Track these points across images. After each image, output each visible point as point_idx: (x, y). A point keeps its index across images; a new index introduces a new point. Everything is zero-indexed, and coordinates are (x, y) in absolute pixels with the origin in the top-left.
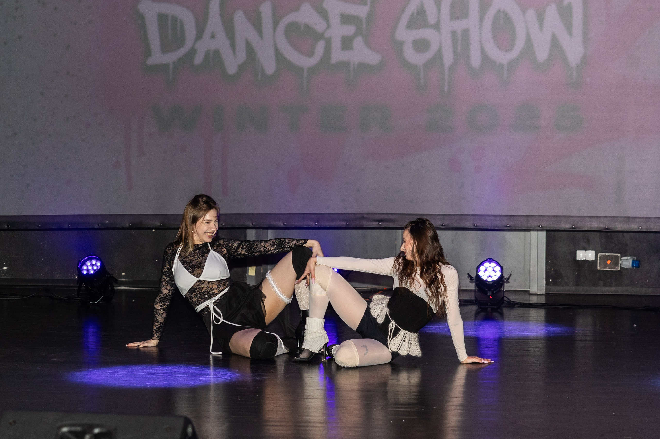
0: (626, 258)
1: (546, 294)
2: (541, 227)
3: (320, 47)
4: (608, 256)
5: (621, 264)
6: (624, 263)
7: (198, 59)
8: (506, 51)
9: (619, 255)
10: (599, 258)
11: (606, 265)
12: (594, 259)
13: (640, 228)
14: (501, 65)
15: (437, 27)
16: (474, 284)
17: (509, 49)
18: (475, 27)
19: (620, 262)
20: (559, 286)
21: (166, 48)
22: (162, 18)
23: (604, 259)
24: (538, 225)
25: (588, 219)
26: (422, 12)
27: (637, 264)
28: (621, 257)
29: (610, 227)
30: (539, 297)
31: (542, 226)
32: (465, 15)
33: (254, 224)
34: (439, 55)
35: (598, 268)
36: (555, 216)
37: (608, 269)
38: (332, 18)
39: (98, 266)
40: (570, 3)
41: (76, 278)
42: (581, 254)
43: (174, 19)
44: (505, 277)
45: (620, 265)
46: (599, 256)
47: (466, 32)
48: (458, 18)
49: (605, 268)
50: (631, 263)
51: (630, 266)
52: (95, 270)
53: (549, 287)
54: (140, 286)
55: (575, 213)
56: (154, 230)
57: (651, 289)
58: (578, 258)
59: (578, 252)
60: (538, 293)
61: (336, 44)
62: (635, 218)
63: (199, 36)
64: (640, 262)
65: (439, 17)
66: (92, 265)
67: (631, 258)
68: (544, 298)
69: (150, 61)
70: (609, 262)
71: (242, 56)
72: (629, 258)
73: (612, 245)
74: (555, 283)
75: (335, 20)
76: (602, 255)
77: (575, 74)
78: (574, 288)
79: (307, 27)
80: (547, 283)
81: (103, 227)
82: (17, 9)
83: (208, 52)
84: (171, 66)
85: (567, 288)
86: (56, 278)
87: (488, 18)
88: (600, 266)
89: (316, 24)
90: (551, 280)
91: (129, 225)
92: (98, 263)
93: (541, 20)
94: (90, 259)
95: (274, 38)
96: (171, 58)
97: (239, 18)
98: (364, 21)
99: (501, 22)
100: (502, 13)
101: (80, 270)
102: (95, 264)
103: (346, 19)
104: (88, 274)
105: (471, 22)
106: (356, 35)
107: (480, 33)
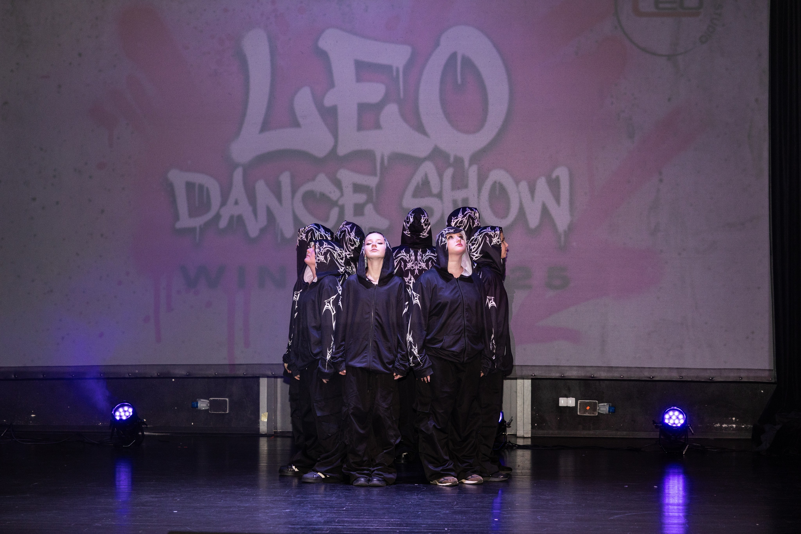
0: (603, 404)
1: (532, 436)
2: (534, 376)
3: (334, 213)
4: (587, 402)
5: (598, 410)
6: (601, 409)
7: (223, 224)
8: (502, 218)
9: (597, 401)
10: (579, 405)
11: (586, 411)
12: (574, 405)
13: (622, 376)
15: (439, 196)
17: (504, 216)
18: (474, 196)
19: (598, 408)
20: (543, 430)
21: (193, 213)
22: (190, 186)
23: (584, 405)
24: (531, 374)
25: (575, 368)
26: (426, 182)
27: (613, 410)
28: (598, 404)
29: (595, 375)
30: (525, 440)
31: (535, 374)
32: (466, 186)
33: (273, 373)
35: (578, 413)
36: (546, 366)
37: (587, 414)
38: (345, 187)
40: (558, 176)
41: (100, 425)
42: (562, 401)
43: (201, 187)
44: (507, 422)
46: (579, 403)
48: (459, 188)
49: (584, 413)
50: (608, 409)
51: (607, 412)
52: (127, 416)
53: (534, 431)
54: (160, 432)
55: (563, 363)
56: (173, 380)
57: (625, 433)
58: (560, 405)
59: (560, 399)
60: (525, 436)
61: (349, 211)
62: (618, 367)
63: (223, 203)
64: (615, 408)
65: (441, 188)
66: (125, 411)
67: (607, 404)
68: (530, 440)
69: (178, 225)
70: (588, 408)
71: (263, 220)
72: (605, 404)
74: (540, 428)
75: (348, 190)
76: (583, 401)
77: (563, 239)
78: (556, 432)
79: (323, 195)
80: (533, 427)
81: (133, 377)
82: (54, 176)
83: (232, 217)
85: (551, 432)
87: (486, 189)
88: (579, 413)
89: (330, 192)
90: (536, 425)
91: (157, 374)
92: (131, 410)
93: (532, 191)
94: (122, 406)
95: (292, 204)
96: (198, 222)
97: (261, 187)
98: (374, 190)
99: (497, 192)
100: (497, 185)
101: (114, 416)
102: (128, 411)
103: (358, 188)
104: (121, 419)
105: (470, 192)
106: (366, 203)
107: (479, 202)
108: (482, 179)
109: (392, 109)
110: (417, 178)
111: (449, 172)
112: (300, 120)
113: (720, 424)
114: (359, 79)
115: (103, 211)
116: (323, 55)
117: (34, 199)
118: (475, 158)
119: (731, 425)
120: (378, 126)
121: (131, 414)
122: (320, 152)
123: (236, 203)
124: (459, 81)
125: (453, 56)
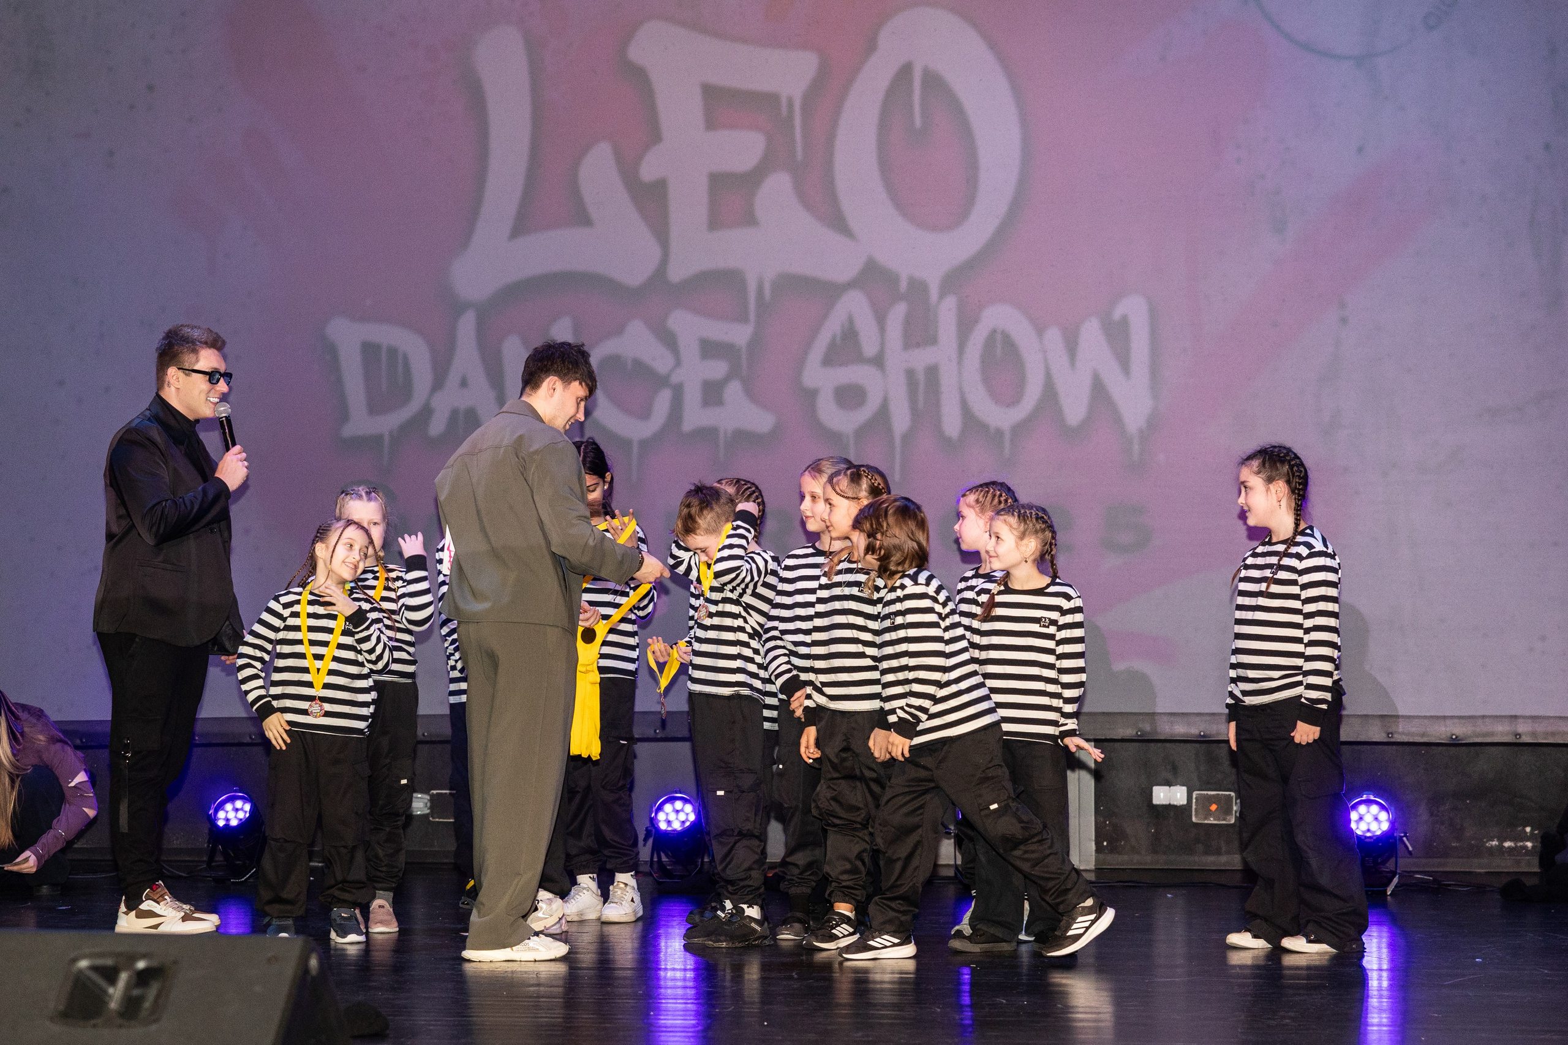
1: (1096, 869)
3: (663, 401)
4: (1213, 795)
7: (437, 426)
8: (1008, 406)
9: (1233, 794)
10: (1194, 801)
12: (1185, 802)
14: (999, 433)
15: (878, 361)
16: (953, 840)
17: (1014, 401)
18: (950, 360)
20: (1119, 853)
21: (375, 407)
22: (370, 350)
23: (1205, 802)
26: (850, 334)
29: (1208, 733)
32: (933, 340)
34: (883, 414)
35: (1194, 819)
37: (1212, 821)
38: (685, 346)
39: (246, 812)
40: (1126, 316)
42: (1161, 793)
43: (393, 352)
45: (1234, 812)
46: (1194, 796)
47: (932, 371)
48: (918, 345)
49: (1206, 818)
52: (241, 820)
53: (1101, 856)
58: (1156, 801)
59: (1156, 789)
61: (692, 396)
63: (438, 384)
65: (882, 344)
66: (237, 810)
69: (349, 431)
70: (1214, 807)
73: (1219, 776)
74: (1113, 849)
75: (690, 351)
76: (1201, 794)
77: (1136, 447)
78: (1148, 858)
79: (638, 364)
80: (1099, 849)
83: (455, 413)
84: (387, 439)
85: (1136, 858)
86: (175, 846)
87: (975, 345)
88: (1196, 817)
89: (655, 358)
90: (1105, 844)
92: (247, 806)
93: (1072, 347)
94: (232, 799)
96: (388, 423)
98: (744, 351)
99: (999, 351)
100: (999, 337)
101: (213, 820)
102: (241, 809)
103: (709, 349)
104: (228, 825)
105: (943, 353)
106: (727, 379)
107: (960, 373)
108: (966, 324)
109: (780, 184)
110: (832, 327)
111: (899, 310)
112: (593, 212)
113: (1498, 841)
114: (711, 124)
116: (639, 77)
118: (953, 281)
119: (1521, 844)
120: (749, 219)
121: (248, 815)
122: (635, 275)
123: (464, 383)
124: (918, 122)
125: (906, 70)
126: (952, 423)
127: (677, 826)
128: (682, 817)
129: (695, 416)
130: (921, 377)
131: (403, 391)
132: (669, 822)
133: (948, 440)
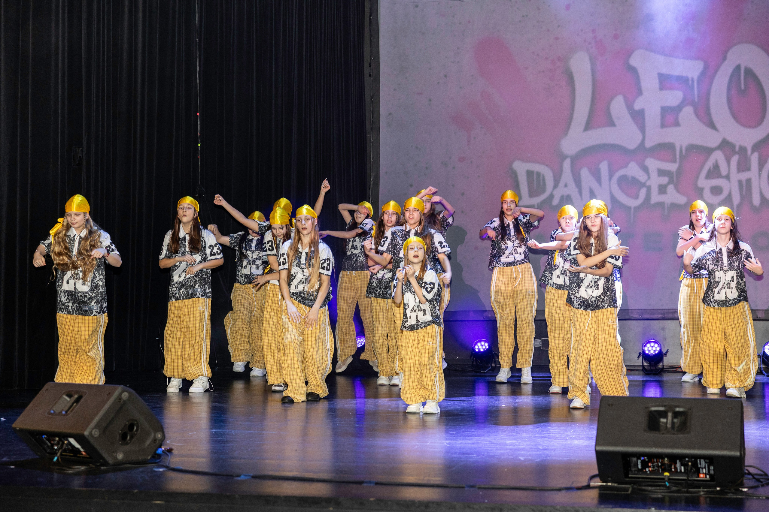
3: (643, 193)
7: (555, 202)
15: (728, 177)
18: (756, 177)
22: (529, 173)
26: (716, 167)
32: (748, 169)
38: (652, 172)
43: (538, 174)
47: (749, 181)
48: (743, 171)
52: (484, 348)
61: (655, 190)
63: (556, 186)
65: (729, 171)
66: (482, 345)
75: (654, 174)
79: (634, 178)
82: (427, 168)
87: (765, 172)
89: (640, 176)
92: (486, 344)
94: (480, 341)
95: (610, 187)
96: (536, 201)
97: (585, 173)
98: (675, 173)
101: (474, 349)
102: (484, 345)
103: (661, 173)
104: (479, 351)
105: (753, 174)
106: (669, 183)
107: (760, 182)
108: (762, 164)
109: (688, 111)
110: (709, 164)
111: (735, 159)
112: (616, 121)
114: (662, 88)
115: (463, 194)
116: (633, 70)
117: (411, 186)
118: (756, 147)
120: (677, 124)
121: (487, 347)
122: (632, 145)
123: (566, 186)
124: (743, 87)
125: (738, 67)
126: (756, 200)
127: (652, 352)
128: (654, 349)
129: (656, 198)
130: (744, 183)
131: (542, 188)
132: (649, 351)
133: (755, 207)
